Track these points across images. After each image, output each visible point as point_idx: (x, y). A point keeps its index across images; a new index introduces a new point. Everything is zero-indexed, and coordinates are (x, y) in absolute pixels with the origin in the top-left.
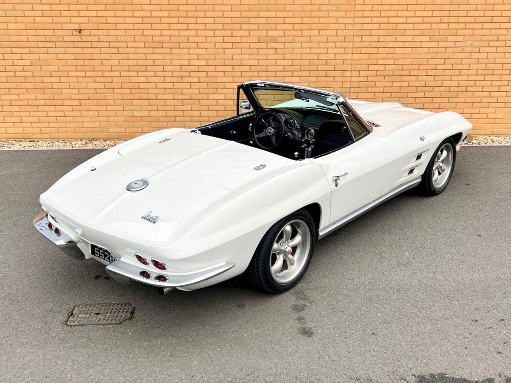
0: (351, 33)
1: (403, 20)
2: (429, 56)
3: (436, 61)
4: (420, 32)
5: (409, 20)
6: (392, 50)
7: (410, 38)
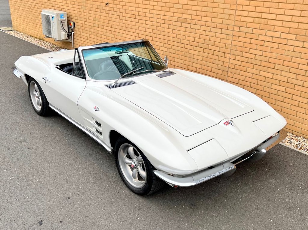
0: (233, 23)
1: (273, 17)
2: (293, 54)
3: (299, 60)
4: (287, 30)
5: (279, 17)
6: (262, 43)
7: (277, 34)
